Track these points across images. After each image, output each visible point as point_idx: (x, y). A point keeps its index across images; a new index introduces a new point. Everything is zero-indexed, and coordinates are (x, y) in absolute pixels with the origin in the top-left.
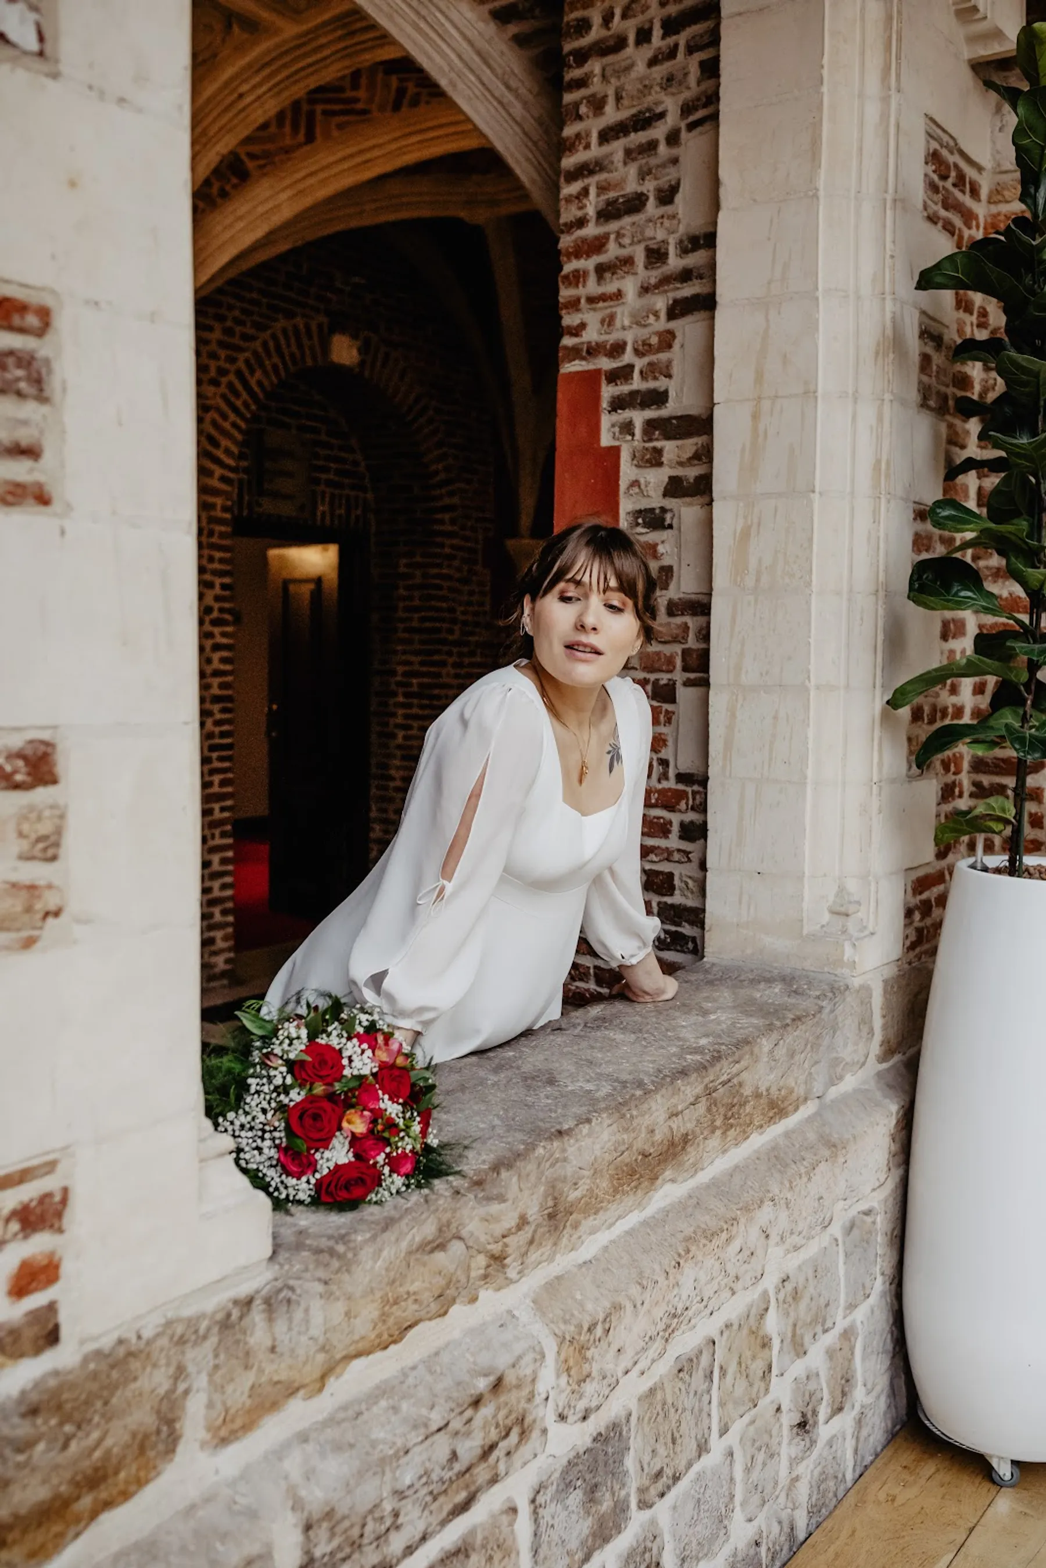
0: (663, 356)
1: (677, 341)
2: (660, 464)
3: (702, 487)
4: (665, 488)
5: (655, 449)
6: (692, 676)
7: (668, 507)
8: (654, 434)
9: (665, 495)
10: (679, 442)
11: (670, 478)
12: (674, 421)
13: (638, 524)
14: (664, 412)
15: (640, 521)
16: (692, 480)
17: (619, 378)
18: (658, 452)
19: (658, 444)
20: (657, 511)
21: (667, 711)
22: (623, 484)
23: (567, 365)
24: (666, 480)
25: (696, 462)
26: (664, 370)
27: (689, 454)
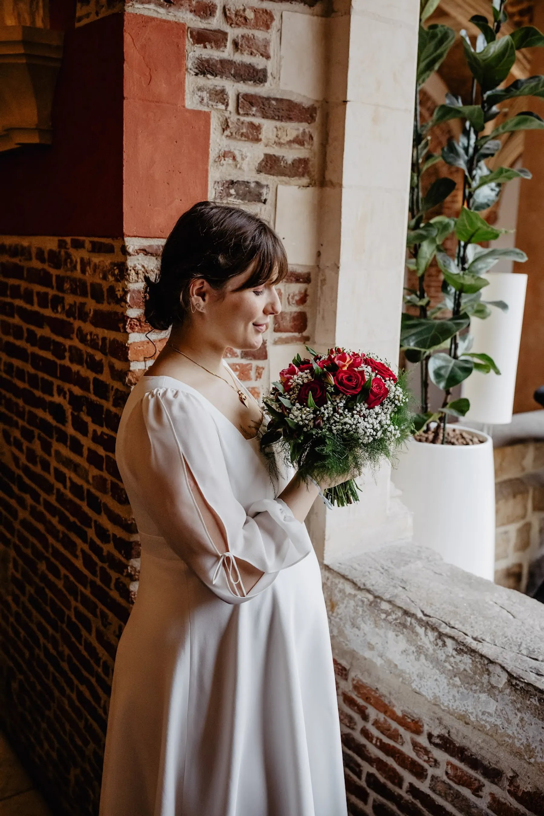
0: (259, 34)
1: (274, 23)
2: (258, 140)
3: (300, 170)
4: (260, 164)
5: (252, 125)
6: (284, 335)
7: (264, 182)
8: (251, 109)
9: (259, 171)
10: (278, 124)
11: (266, 155)
12: (274, 102)
13: (230, 195)
14: (261, 90)
15: (232, 191)
16: (290, 162)
17: (210, 42)
18: (257, 128)
19: (257, 121)
20: (253, 185)
21: (258, 368)
22: (213, 154)
23: (137, 6)
24: (262, 157)
25: (297, 146)
26: (262, 49)
27: (290, 138)
